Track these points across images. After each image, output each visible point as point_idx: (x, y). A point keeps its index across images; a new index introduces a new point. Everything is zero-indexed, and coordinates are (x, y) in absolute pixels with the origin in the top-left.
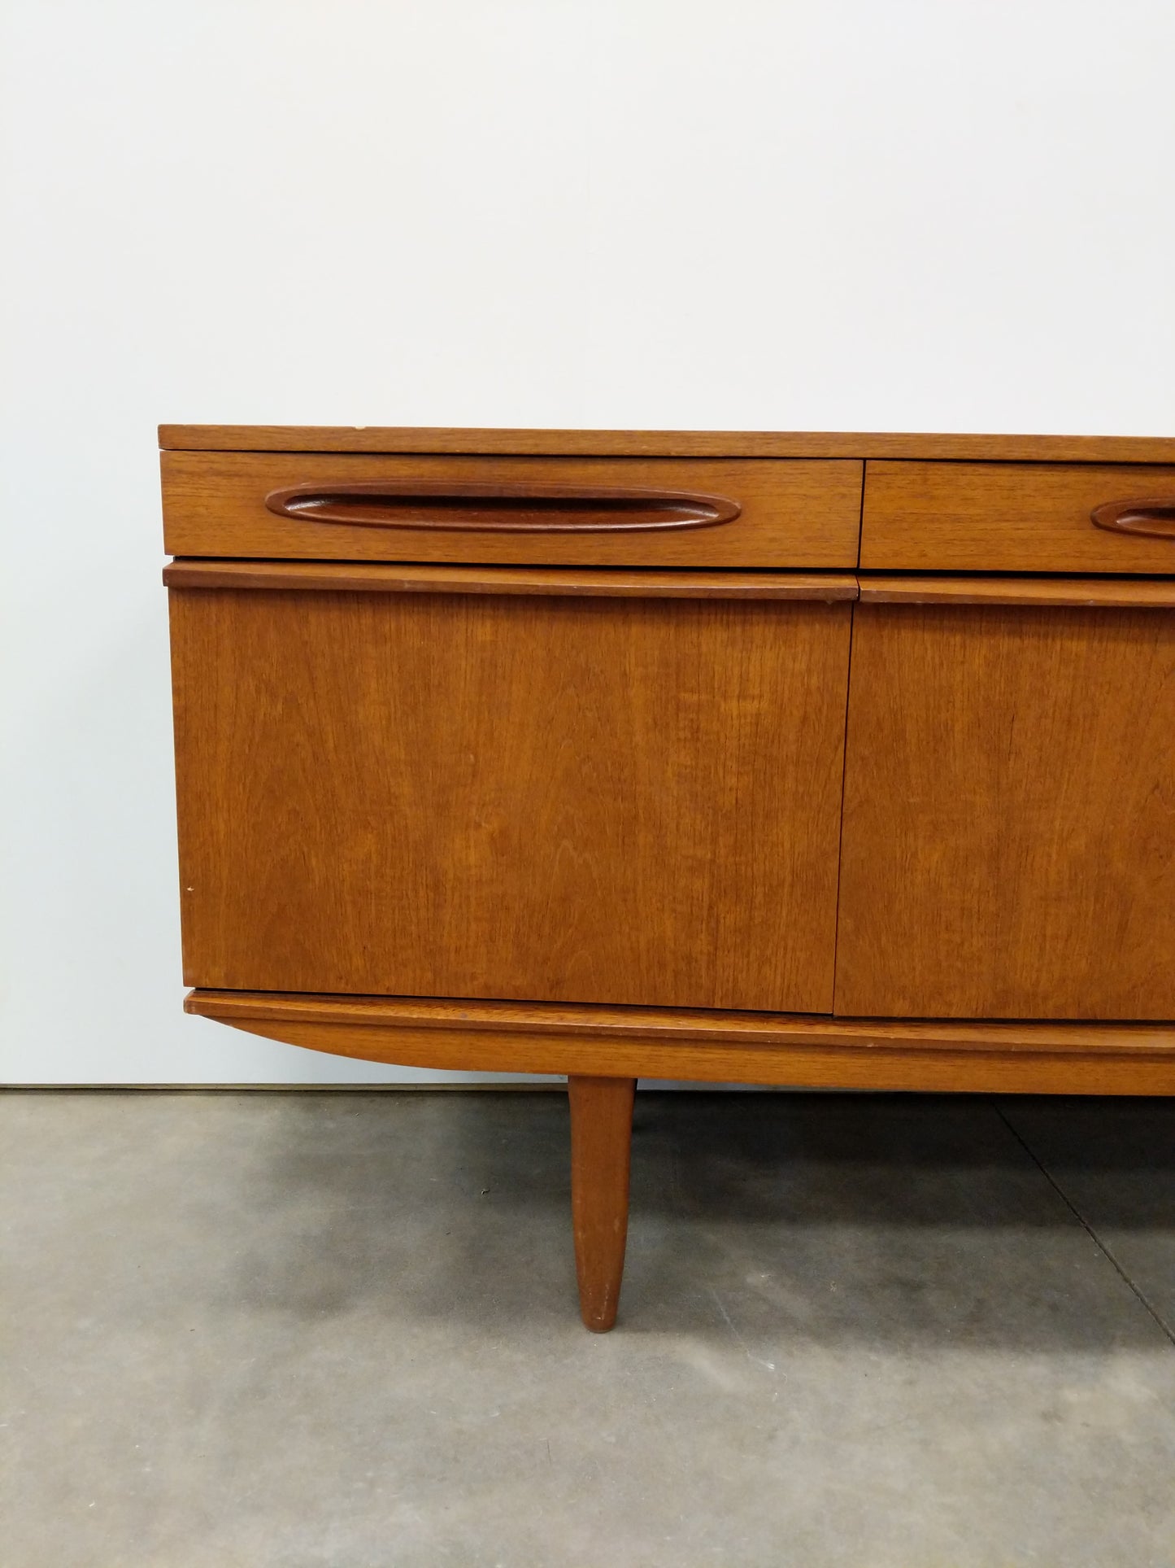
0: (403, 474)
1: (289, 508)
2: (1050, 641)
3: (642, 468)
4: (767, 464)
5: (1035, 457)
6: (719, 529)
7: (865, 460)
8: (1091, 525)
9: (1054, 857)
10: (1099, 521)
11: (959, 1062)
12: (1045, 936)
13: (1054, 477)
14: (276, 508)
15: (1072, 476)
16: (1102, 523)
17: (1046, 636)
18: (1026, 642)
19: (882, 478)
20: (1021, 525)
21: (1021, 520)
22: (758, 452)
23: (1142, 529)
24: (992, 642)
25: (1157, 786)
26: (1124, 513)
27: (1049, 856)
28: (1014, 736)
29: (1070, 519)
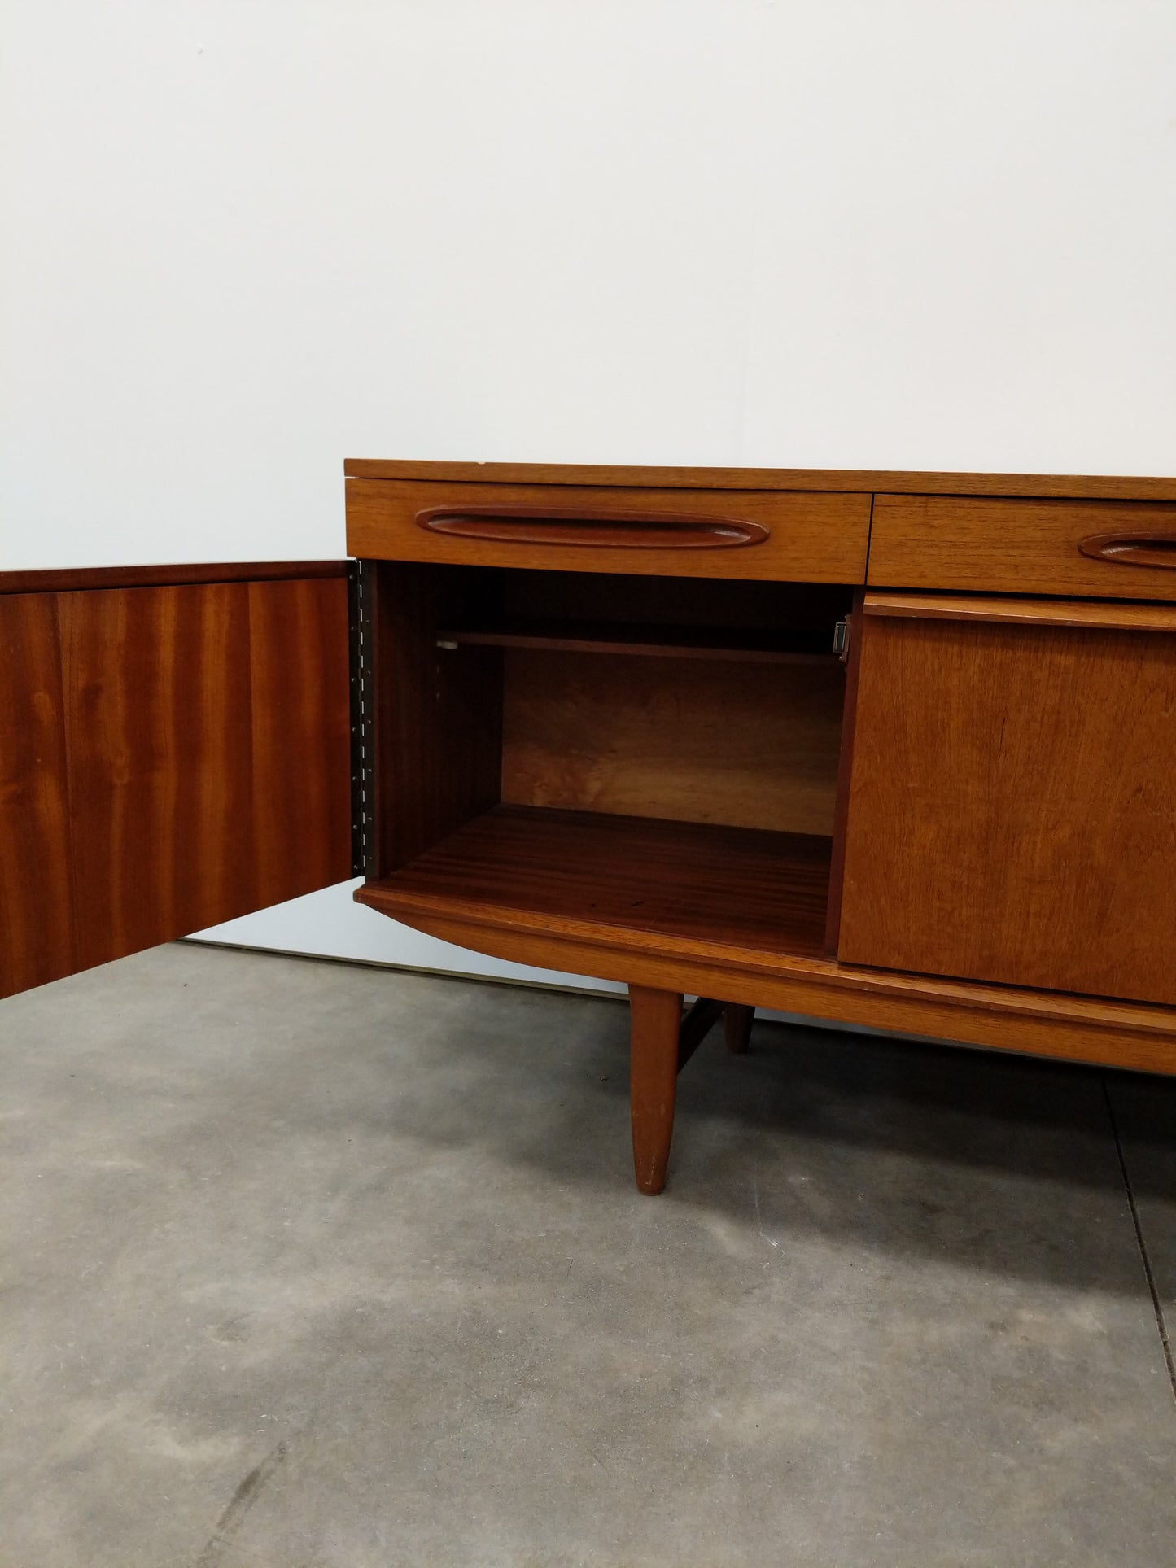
0: (512, 500)
1: (430, 524)
2: (1040, 654)
3: (691, 498)
4: (791, 496)
5: (1023, 493)
6: (752, 549)
7: (873, 493)
8: (1078, 553)
9: (1039, 845)
10: (1084, 550)
11: (947, 1014)
12: (1028, 913)
13: (1044, 511)
14: (423, 522)
15: (1061, 511)
16: (1089, 551)
17: (1036, 650)
18: (1018, 654)
19: (887, 509)
20: (1011, 552)
21: (1012, 548)
22: (783, 486)
23: (1125, 559)
24: (987, 652)
25: (1139, 790)
26: (1109, 544)
27: (1035, 843)
28: (1004, 736)
29: (1058, 548)
